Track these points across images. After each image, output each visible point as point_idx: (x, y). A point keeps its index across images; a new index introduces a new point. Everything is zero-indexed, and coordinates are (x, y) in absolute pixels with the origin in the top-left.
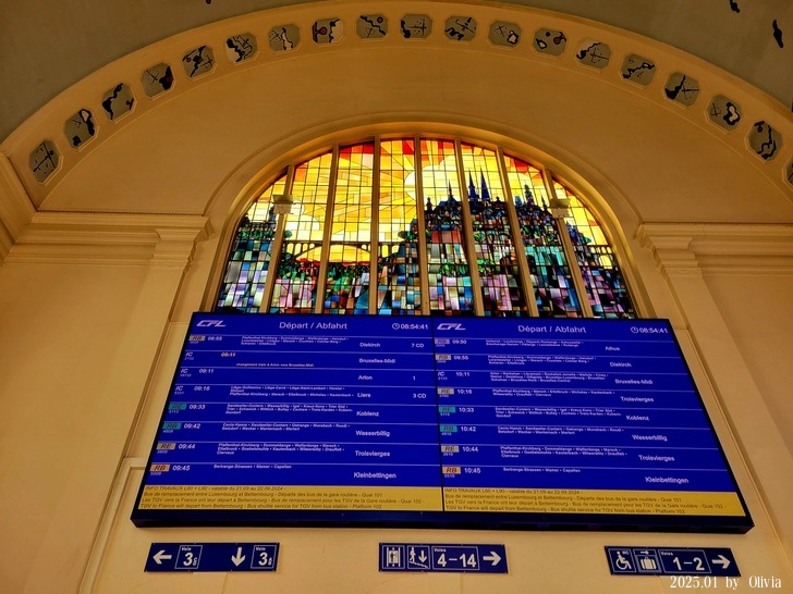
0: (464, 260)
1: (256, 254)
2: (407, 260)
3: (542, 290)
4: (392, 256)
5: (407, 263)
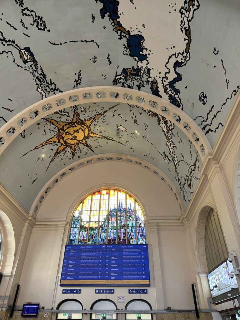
0: (116, 225)
1: (76, 225)
2: (105, 226)
3: (129, 233)
4: (102, 225)
5: (105, 227)
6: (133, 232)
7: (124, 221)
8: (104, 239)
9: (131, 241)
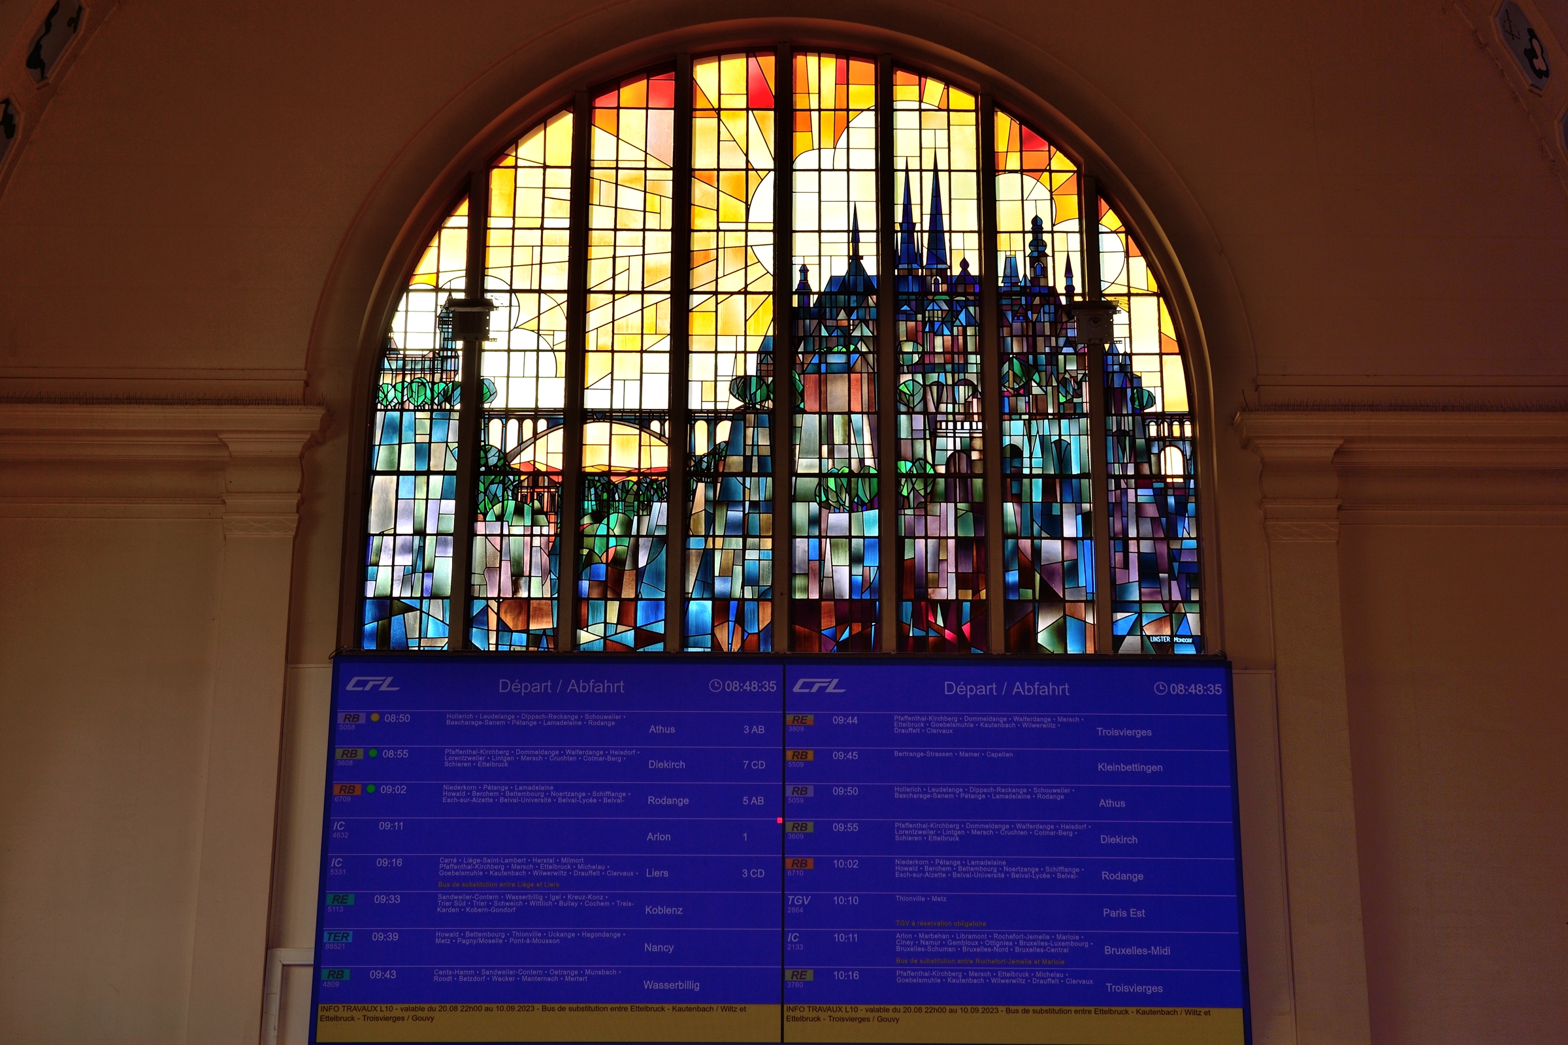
0: (870, 462)
1: (423, 453)
2: (747, 461)
3: (1025, 544)
5: (746, 472)
6: (1070, 528)
7: (968, 416)
8: (742, 600)
9: (1045, 623)
